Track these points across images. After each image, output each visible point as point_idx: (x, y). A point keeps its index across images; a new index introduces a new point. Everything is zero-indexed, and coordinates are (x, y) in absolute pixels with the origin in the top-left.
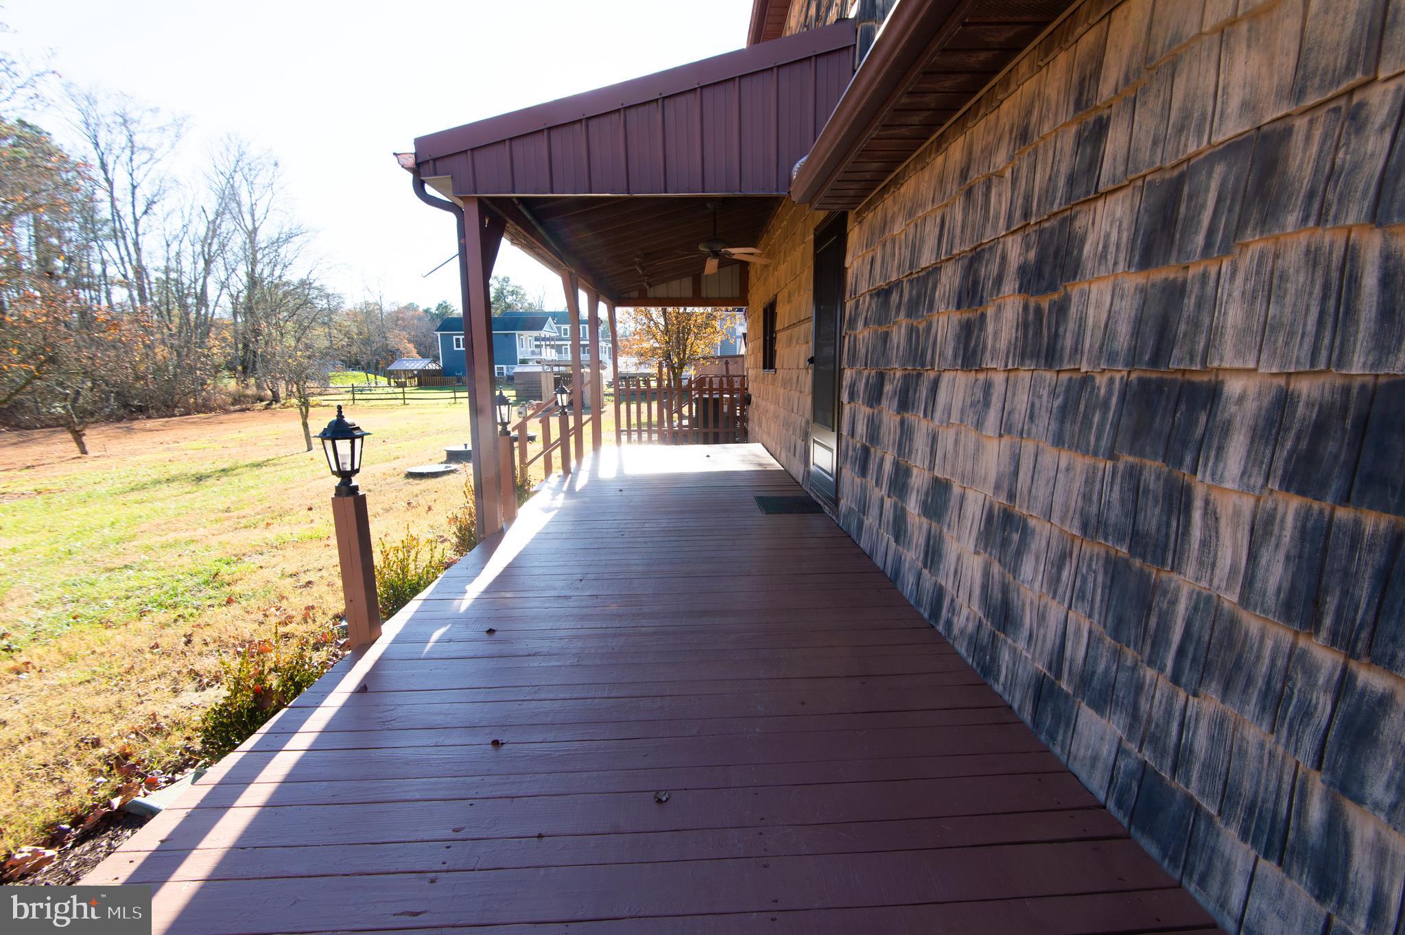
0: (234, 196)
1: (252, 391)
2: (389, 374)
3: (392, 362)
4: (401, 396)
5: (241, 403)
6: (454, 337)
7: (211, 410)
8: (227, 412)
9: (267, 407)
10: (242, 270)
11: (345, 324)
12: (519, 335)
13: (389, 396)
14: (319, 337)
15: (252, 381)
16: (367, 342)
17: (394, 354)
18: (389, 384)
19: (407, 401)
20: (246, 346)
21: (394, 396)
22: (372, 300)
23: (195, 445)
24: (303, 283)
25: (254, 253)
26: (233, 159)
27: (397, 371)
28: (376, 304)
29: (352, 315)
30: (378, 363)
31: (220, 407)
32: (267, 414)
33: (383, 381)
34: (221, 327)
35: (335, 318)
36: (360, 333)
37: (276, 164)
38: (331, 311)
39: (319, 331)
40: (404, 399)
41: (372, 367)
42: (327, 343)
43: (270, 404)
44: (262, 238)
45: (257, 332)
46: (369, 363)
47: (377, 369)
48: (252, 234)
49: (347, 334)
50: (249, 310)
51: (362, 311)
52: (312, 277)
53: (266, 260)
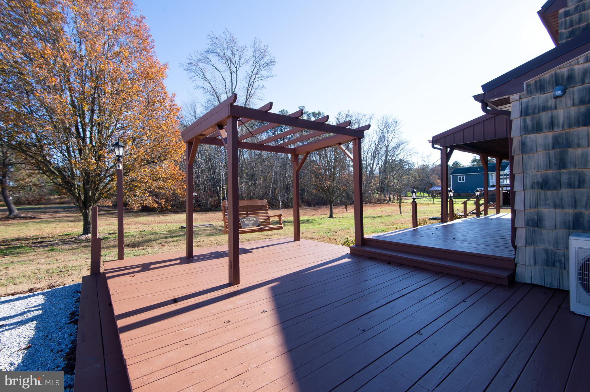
0: (383, 137)
1: (382, 198)
2: (429, 193)
3: (431, 188)
4: (433, 200)
5: (380, 202)
6: (458, 177)
7: (372, 203)
8: (376, 204)
9: (387, 203)
10: (384, 158)
11: (414, 174)
12: (491, 174)
13: (428, 200)
14: (405, 179)
15: (383, 195)
16: (422, 180)
17: (432, 185)
18: (429, 196)
19: (435, 202)
20: (382, 183)
21: (430, 200)
22: (425, 164)
23: (370, 211)
24: (401, 160)
25: (387, 152)
26: (384, 124)
27: (432, 191)
28: (426, 165)
29: (417, 170)
30: (425, 189)
31: (375, 202)
32: (387, 205)
33: (426, 195)
34: (376, 177)
35: (411, 172)
36: (419, 177)
37: (396, 123)
38: (410, 170)
39: (404, 177)
40: (434, 201)
41: (423, 190)
42: (407, 181)
43: (388, 202)
44: (390, 148)
45: (386, 178)
46: (422, 188)
47: (425, 190)
48: (387, 147)
49: (415, 178)
50: (385, 171)
51: (421, 168)
52: (404, 158)
53: (390, 154)
